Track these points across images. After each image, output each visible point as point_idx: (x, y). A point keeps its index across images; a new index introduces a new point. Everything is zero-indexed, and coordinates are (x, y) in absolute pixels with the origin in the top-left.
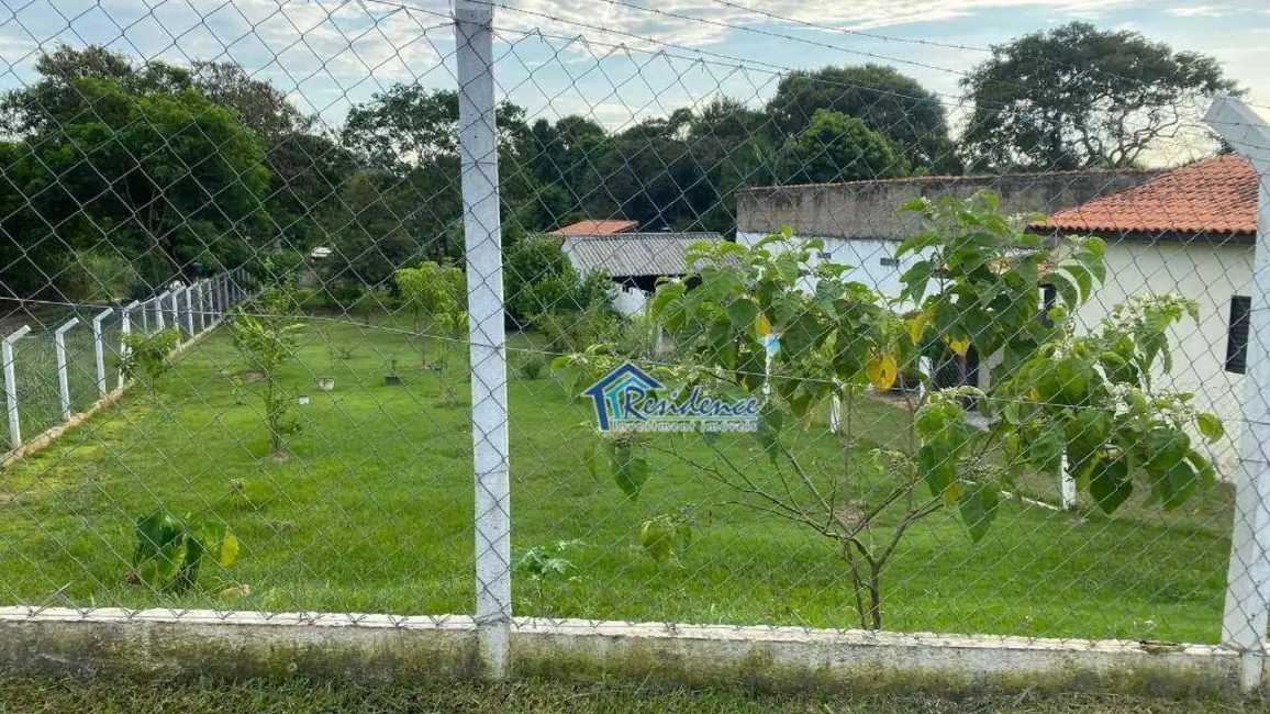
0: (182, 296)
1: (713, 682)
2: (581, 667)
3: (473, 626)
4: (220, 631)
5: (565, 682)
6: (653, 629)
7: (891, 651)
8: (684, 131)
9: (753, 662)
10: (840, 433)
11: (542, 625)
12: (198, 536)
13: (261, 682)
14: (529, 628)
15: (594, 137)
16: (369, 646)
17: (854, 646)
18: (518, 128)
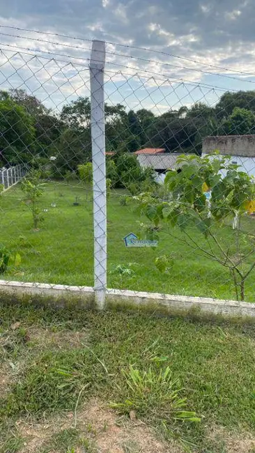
0: (5, 172)
1: (178, 316)
2: (131, 307)
3: (93, 291)
4: (6, 288)
5: (124, 312)
6: (156, 296)
7: (245, 309)
8: (184, 115)
9: (193, 310)
10: (236, 229)
11: (117, 292)
12: (8, 255)
13: (19, 306)
14: (113, 293)
15: (150, 117)
16: (57, 295)
17: (231, 306)
18: (123, 114)
